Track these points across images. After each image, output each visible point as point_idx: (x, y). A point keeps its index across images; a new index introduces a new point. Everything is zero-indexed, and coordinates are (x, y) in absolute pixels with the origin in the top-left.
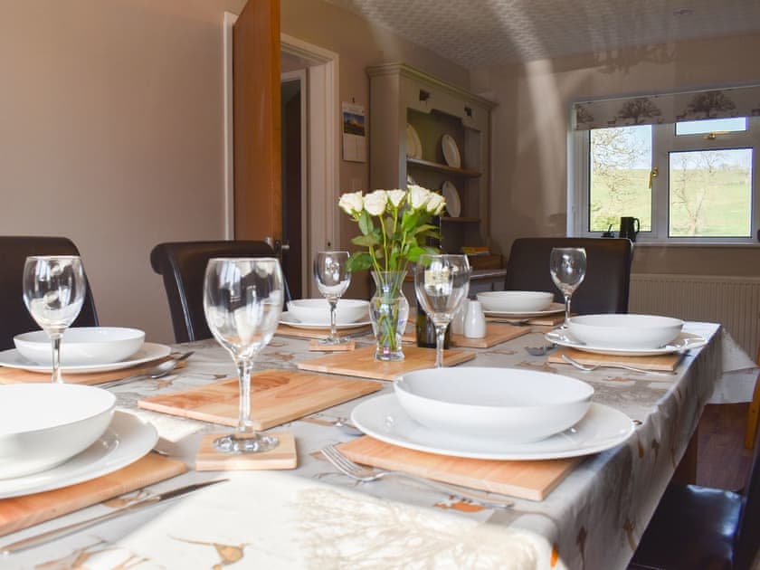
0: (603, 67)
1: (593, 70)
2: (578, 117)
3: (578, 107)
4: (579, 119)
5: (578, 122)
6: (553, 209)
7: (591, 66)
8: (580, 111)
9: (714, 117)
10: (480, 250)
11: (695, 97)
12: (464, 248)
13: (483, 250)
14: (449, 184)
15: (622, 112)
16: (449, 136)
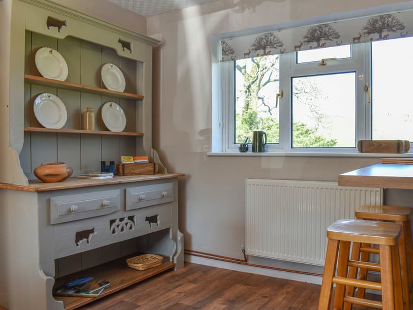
0: (237, 8)
1: (229, 10)
2: (223, 50)
3: (223, 43)
4: (224, 52)
5: (223, 55)
6: (200, 125)
7: (228, 8)
8: (224, 46)
9: (323, 46)
10: (139, 159)
11: (309, 30)
12: (122, 157)
13: (142, 159)
14: (114, 104)
15: (254, 45)
16: (114, 66)
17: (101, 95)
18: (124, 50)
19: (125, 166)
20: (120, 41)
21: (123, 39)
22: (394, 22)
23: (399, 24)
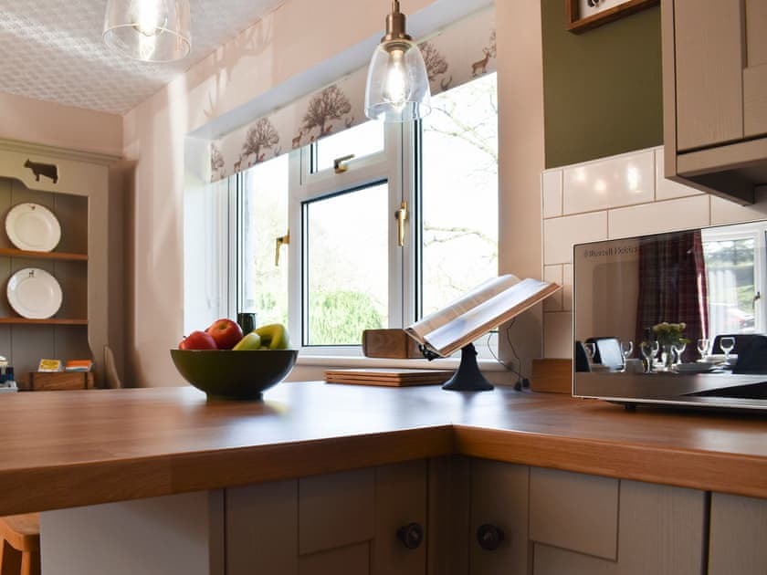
2: (212, 161)
4: (214, 164)
5: (212, 170)
8: (214, 152)
9: (328, 132)
10: (76, 365)
11: (310, 103)
12: (43, 360)
13: (79, 365)
14: (36, 271)
15: (245, 146)
16: (37, 206)
17: (11, 257)
18: (38, 179)
19: (36, 376)
20: (28, 164)
21: (35, 159)
22: (430, 57)
23: (438, 60)
